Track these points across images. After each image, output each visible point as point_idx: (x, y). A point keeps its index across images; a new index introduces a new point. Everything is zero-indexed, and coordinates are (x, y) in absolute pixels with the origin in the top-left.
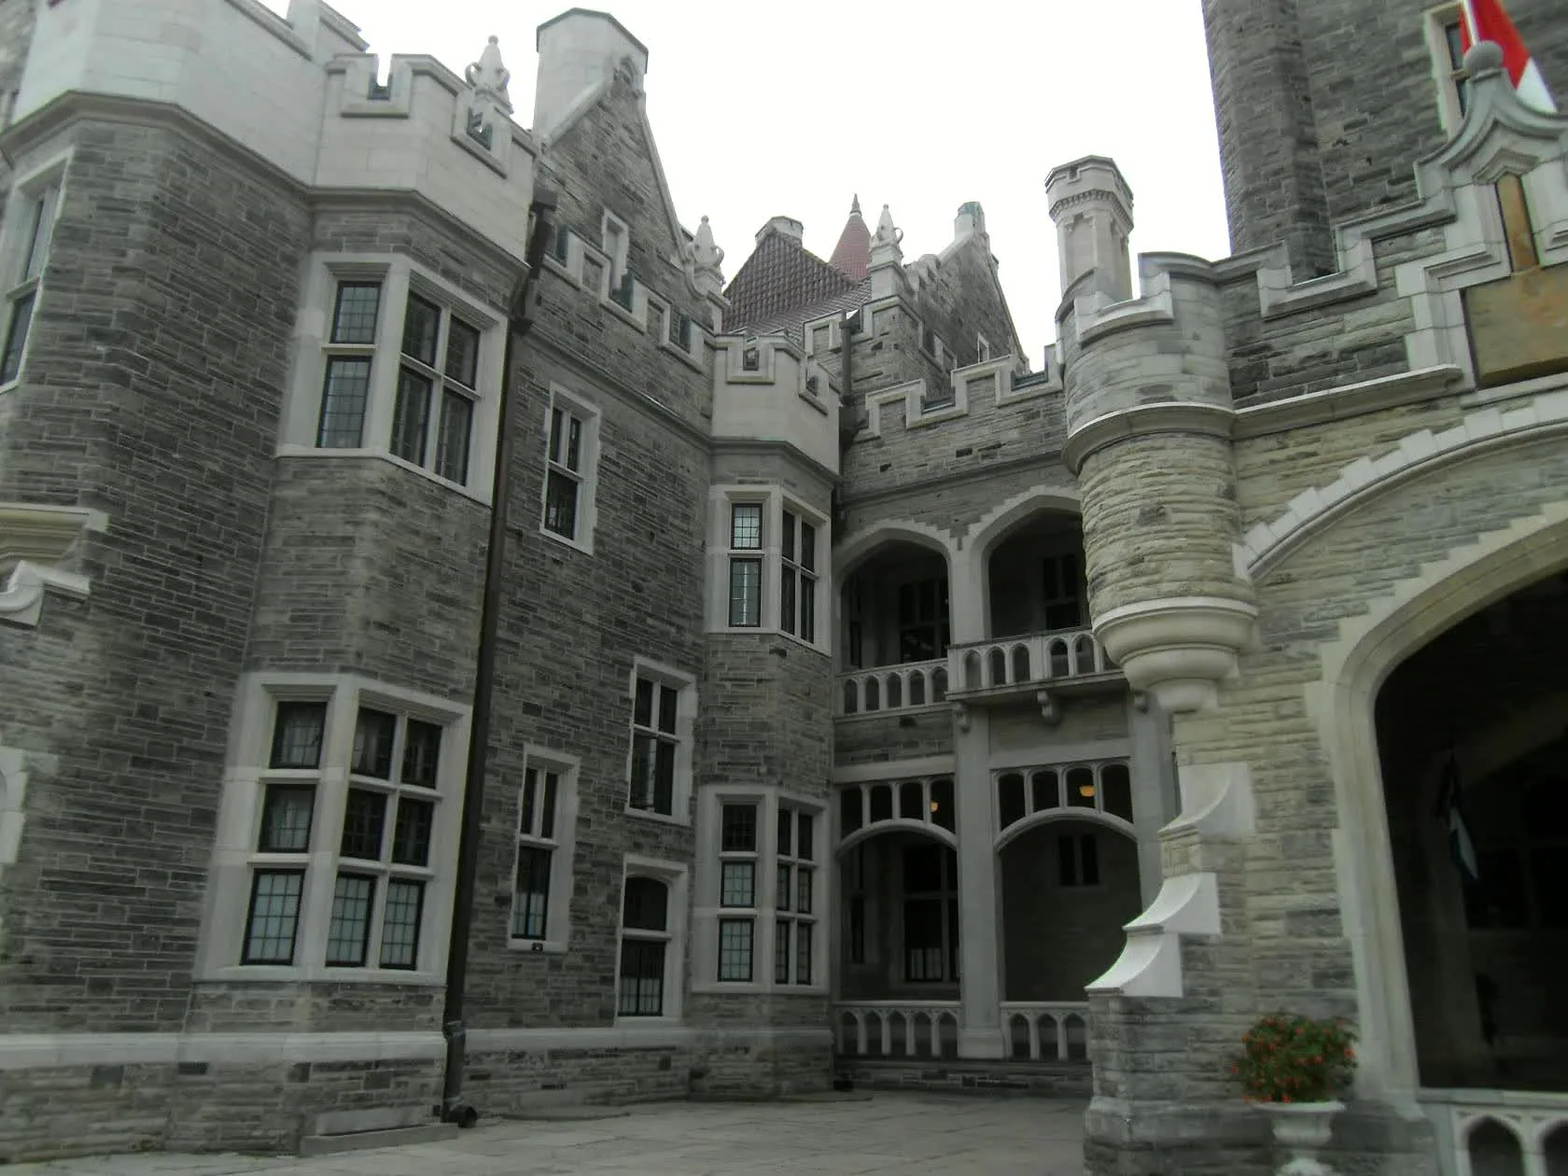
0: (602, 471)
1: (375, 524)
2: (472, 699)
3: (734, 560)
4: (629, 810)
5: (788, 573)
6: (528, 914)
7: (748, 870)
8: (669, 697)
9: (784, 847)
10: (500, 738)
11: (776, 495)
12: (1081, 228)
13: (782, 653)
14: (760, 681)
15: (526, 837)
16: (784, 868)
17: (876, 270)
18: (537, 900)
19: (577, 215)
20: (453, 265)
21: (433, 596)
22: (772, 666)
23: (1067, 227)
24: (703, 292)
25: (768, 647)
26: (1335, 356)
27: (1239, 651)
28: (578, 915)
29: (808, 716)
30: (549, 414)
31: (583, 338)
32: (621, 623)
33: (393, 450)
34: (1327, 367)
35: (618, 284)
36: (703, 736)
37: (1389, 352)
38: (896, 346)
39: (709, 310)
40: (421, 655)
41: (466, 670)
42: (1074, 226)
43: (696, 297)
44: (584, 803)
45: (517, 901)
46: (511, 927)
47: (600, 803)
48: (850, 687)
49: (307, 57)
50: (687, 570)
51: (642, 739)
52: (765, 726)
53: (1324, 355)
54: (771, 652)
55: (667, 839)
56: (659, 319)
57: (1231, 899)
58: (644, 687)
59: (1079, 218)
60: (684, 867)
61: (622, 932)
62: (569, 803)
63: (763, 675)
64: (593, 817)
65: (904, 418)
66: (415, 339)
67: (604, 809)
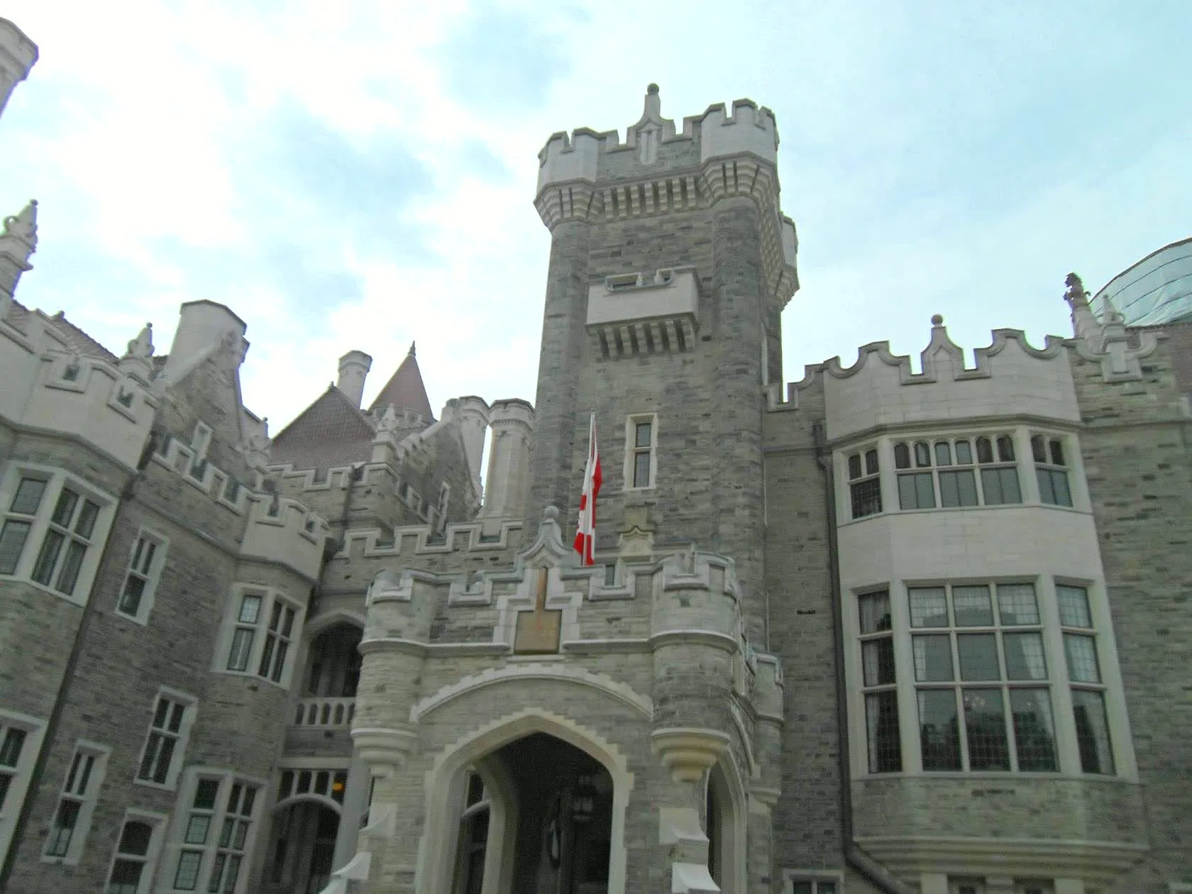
0: (163, 575)
1: (13, 619)
2: (49, 718)
3: (239, 629)
4: (137, 781)
5: (270, 639)
6: (58, 840)
7: (206, 821)
8: (179, 710)
9: (232, 807)
10: (63, 735)
11: (271, 593)
12: (505, 439)
13: (255, 689)
14: (238, 705)
15: (68, 795)
16: (229, 821)
17: (378, 444)
18: (66, 832)
19: (180, 426)
20: (92, 473)
21: (39, 659)
22: (248, 697)
23: (497, 436)
24: (253, 466)
25: (248, 684)
26: (469, 629)
27: (406, 752)
28: (90, 845)
29: (265, 727)
30: (135, 544)
31: (167, 499)
32: (156, 667)
33: (33, 578)
34: (465, 633)
35: (198, 463)
36: (195, 734)
37: (486, 632)
38: (379, 494)
39: (255, 475)
40: (24, 692)
41: (50, 700)
42: (501, 437)
43: (247, 468)
44: (109, 775)
45: (53, 832)
46: (45, 848)
47: (119, 774)
48: (301, 709)
49: (31, 352)
50: (207, 634)
51: (155, 737)
52: (234, 733)
53: (466, 627)
54: (249, 688)
55: (158, 800)
56: (219, 485)
57: (376, 864)
58: (164, 704)
59: (504, 433)
60: (165, 817)
61: (116, 855)
62: (98, 774)
63: (240, 701)
64: (112, 784)
65: (364, 550)
66: (60, 514)
67: (120, 779)
